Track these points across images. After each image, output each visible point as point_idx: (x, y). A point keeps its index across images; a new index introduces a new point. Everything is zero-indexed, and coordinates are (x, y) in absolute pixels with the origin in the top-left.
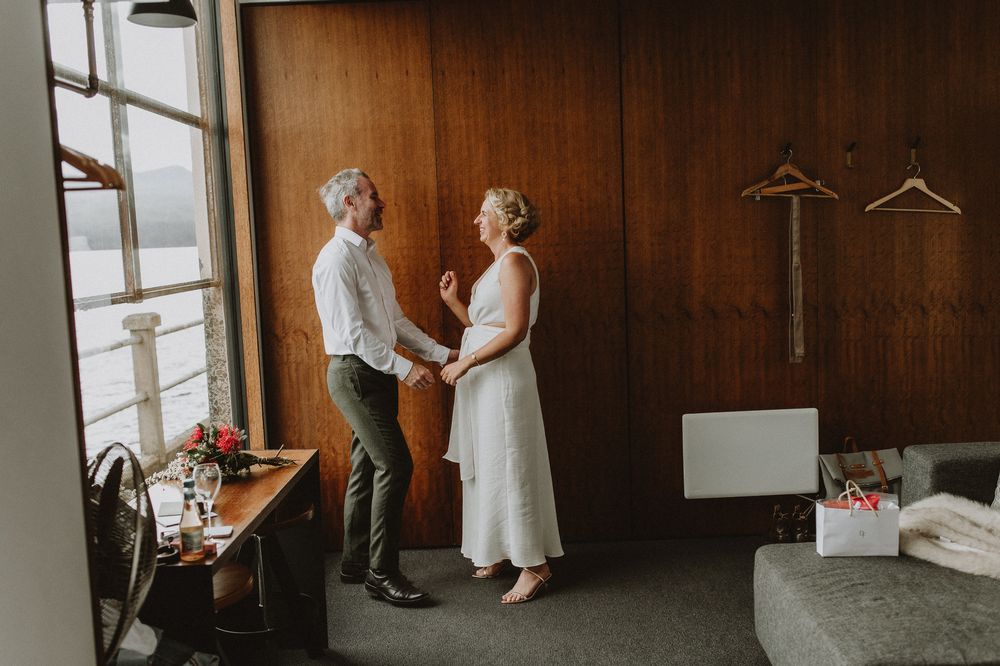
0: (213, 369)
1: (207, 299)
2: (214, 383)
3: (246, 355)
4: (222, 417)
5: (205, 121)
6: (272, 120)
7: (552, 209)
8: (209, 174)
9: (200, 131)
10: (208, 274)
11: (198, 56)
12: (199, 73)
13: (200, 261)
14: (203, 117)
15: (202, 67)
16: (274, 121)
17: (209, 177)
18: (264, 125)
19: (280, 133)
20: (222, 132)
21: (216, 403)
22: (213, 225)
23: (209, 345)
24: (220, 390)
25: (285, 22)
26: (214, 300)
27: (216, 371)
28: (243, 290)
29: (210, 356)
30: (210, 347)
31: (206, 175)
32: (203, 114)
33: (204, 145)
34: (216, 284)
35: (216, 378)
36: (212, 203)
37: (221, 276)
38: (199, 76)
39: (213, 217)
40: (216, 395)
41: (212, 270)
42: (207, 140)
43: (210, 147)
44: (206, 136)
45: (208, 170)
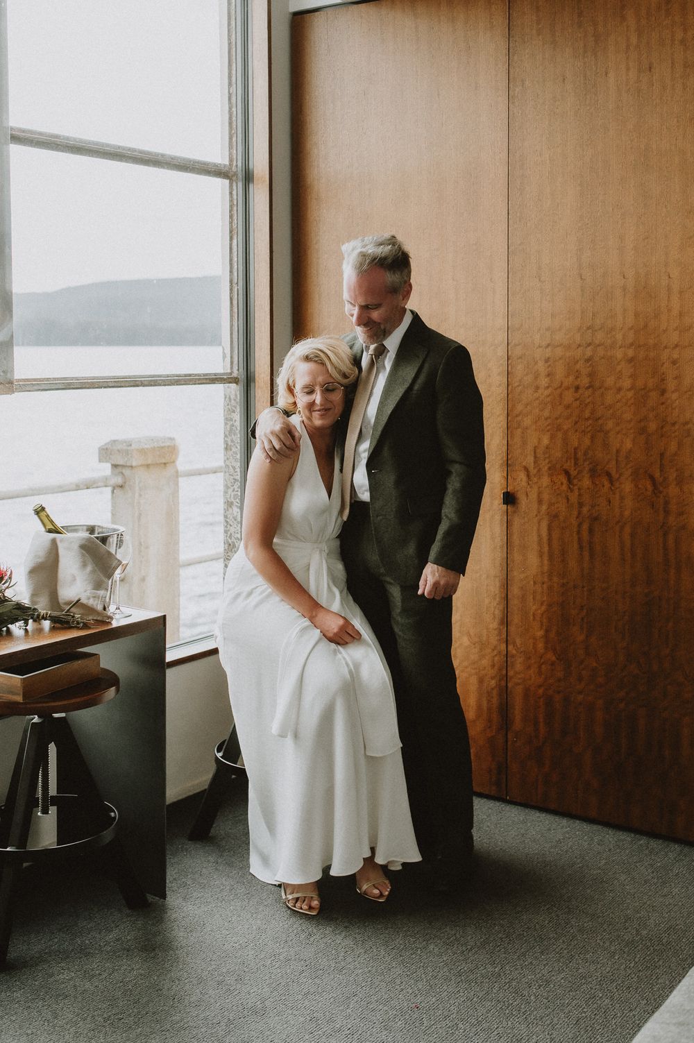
0: (230, 491)
1: (228, 398)
5: (233, 170)
7: (669, 289)
9: (227, 182)
10: (235, 374)
12: (230, 108)
14: (231, 165)
15: (234, 99)
20: (248, 178)
22: (235, 302)
23: (228, 459)
24: (235, 520)
25: (336, 30)
26: (235, 400)
27: (232, 494)
28: (260, 391)
29: (227, 474)
30: (228, 463)
31: (231, 239)
32: (231, 160)
33: (231, 201)
34: (236, 381)
35: (232, 503)
36: (235, 274)
37: (240, 370)
38: (229, 111)
39: (236, 293)
40: (231, 526)
41: (232, 362)
42: (235, 193)
43: (237, 201)
44: (234, 188)
45: (234, 232)
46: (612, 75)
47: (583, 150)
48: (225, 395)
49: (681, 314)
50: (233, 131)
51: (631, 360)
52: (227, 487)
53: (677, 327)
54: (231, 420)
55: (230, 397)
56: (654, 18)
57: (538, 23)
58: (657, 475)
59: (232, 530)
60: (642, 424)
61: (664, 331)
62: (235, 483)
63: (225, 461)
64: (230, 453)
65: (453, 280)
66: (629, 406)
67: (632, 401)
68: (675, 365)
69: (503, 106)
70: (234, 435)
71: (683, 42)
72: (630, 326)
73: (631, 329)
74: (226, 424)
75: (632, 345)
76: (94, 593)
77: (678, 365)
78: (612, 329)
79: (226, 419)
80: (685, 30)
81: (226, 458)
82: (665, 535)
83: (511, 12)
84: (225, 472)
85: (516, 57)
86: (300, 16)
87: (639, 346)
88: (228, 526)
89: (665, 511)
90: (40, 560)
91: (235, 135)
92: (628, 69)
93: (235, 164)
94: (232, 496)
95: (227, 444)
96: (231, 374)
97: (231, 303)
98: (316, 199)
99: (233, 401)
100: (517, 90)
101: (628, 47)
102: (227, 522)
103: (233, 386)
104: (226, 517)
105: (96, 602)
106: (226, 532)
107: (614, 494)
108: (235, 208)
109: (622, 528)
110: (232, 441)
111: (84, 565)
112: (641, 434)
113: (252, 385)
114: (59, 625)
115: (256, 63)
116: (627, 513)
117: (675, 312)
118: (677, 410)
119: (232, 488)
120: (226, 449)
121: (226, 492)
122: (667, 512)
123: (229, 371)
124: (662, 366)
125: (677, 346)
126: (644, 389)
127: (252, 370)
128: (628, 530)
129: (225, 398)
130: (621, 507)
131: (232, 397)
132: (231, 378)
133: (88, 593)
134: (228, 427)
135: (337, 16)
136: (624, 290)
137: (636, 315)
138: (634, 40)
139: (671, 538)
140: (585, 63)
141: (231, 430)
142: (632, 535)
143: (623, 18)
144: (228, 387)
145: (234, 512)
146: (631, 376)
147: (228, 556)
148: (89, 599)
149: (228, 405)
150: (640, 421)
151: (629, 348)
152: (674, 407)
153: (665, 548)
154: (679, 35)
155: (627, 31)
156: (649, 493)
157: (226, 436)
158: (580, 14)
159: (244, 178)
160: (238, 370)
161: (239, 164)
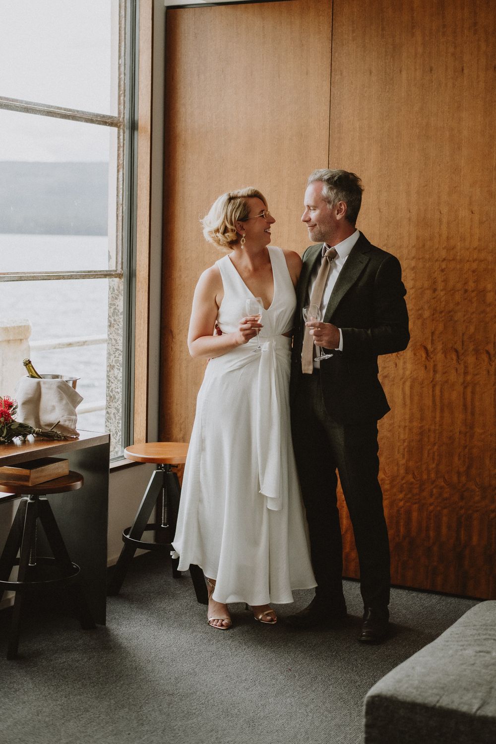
0: (112, 357)
1: (112, 290)
2: (112, 372)
3: (137, 346)
4: (116, 405)
5: (121, 120)
7: (440, 221)
9: (115, 129)
10: (119, 271)
11: (120, 57)
12: (120, 75)
13: (109, 252)
14: (119, 117)
15: (122, 68)
16: (185, 121)
17: (121, 173)
19: (190, 131)
20: (133, 126)
21: (112, 391)
22: (120, 218)
23: (111, 334)
24: (116, 379)
25: (202, 23)
26: (118, 290)
27: (114, 360)
28: (139, 284)
29: (110, 345)
30: (111, 336)
31: (118, 171)
32: (119, 113)
33: (119, 143)
34: (120, 276)
35: (114, 366)
36: (121, 197)
37: (124, 268)
38: (119, 77)
39: (121, 211)
40: (112, 383)
41: (117, 263)
42: (121, 137)
43: (124, 144)
44: (122, 134)
45: (121, 167)
46: (404, 73)
47: (383, 123)
48: (109, 286)
49: (448, 238)
50: (121, 92)
51: (413, 268)
52: (109, 354)
53: (445, 247)
54: (114, 305)
55: (113, 288)
56: (434, 37)
57: (353, 31)
58: (429, 347)
59: (113, 386)
60: (420, 312)
61: (437, 249)
62: (116, 351)
63: (108, 335)
64: (113, 329)
65: (287, 209)
66: (411, 300)
67: (413, 296)
68: (443, 272)
69: (326, 87)
70: (117, 316)
71: (453, 54)
72: (414, 245)
73: (414, 247)
74: (110, 308)
75: (414, 258)
76: (69, 418)
77: (445, 272)
78: (400, 247)
79: (111, 304)
80: (455, 47)
81: (109, 333)
82: (434, 386)
83: (334, 23)
84: (109, 343)
85: (337, 54)
86: (173, 10)
87: (419, 259)
88: (110, 383)
89: (434, 371)
90: (30, 396)
91: (123, 95)
92: (416, 70)
93: (122, 116)
94: (114, 361)
95: (111, 323)
96: (116, 271)
97: (117, 219)
98: (183, 145)
99: (116, 291)
100: (337, 78)
101: (416, 54)
102: (109, 380)
103: (117, 280)
104: (108, 376)
105: (70, 423)
106: (108, 387)
107: (399, 359)
108: (122, 149)
109: (404, 383)
110: (115, 320)
111: (61, 399)
112: (419, 319)
113: (134, 279)
114: (46, 438)
115: (141, 43)
116: (408, 373)
117: (444, 236)
118: (444, 303)
119: (114, 355)
120: (110, 326)
121: (109, 358)
122: (435, 372)
123: (114, 268)
124: (434, 273)
125: (444, 259)
126: (421, 288)
127: (134, 268)
128: (408, 384)
129: (110, 289)
130: (404, 369)
131: (115, 288)
132: (116, 274)
133: (65, 417)
134: (112, 310)
135: (203, 13)
136: (410, 220)
137: (418, 238)
138: (420, 50)
139: (438, 388)
140: (385, 63)
141: (114, 312)
142: (411, 387)
143: (413, 35)
144: (113, 281)
145: (115, 372)
146: (413, 279)
147: (110, 405)
148: (65, 421)
149: (112, 294)
150: (419, 310)
151: (412, 260)
152: (442, 301)
153: (434, 396)
154: (451, 50)
155: (416, 44)
156: (423, 359)
157: (109, 316)
158: (383, 29)
159: (130, 127)
160: (122, 268)
161: (127, 116)
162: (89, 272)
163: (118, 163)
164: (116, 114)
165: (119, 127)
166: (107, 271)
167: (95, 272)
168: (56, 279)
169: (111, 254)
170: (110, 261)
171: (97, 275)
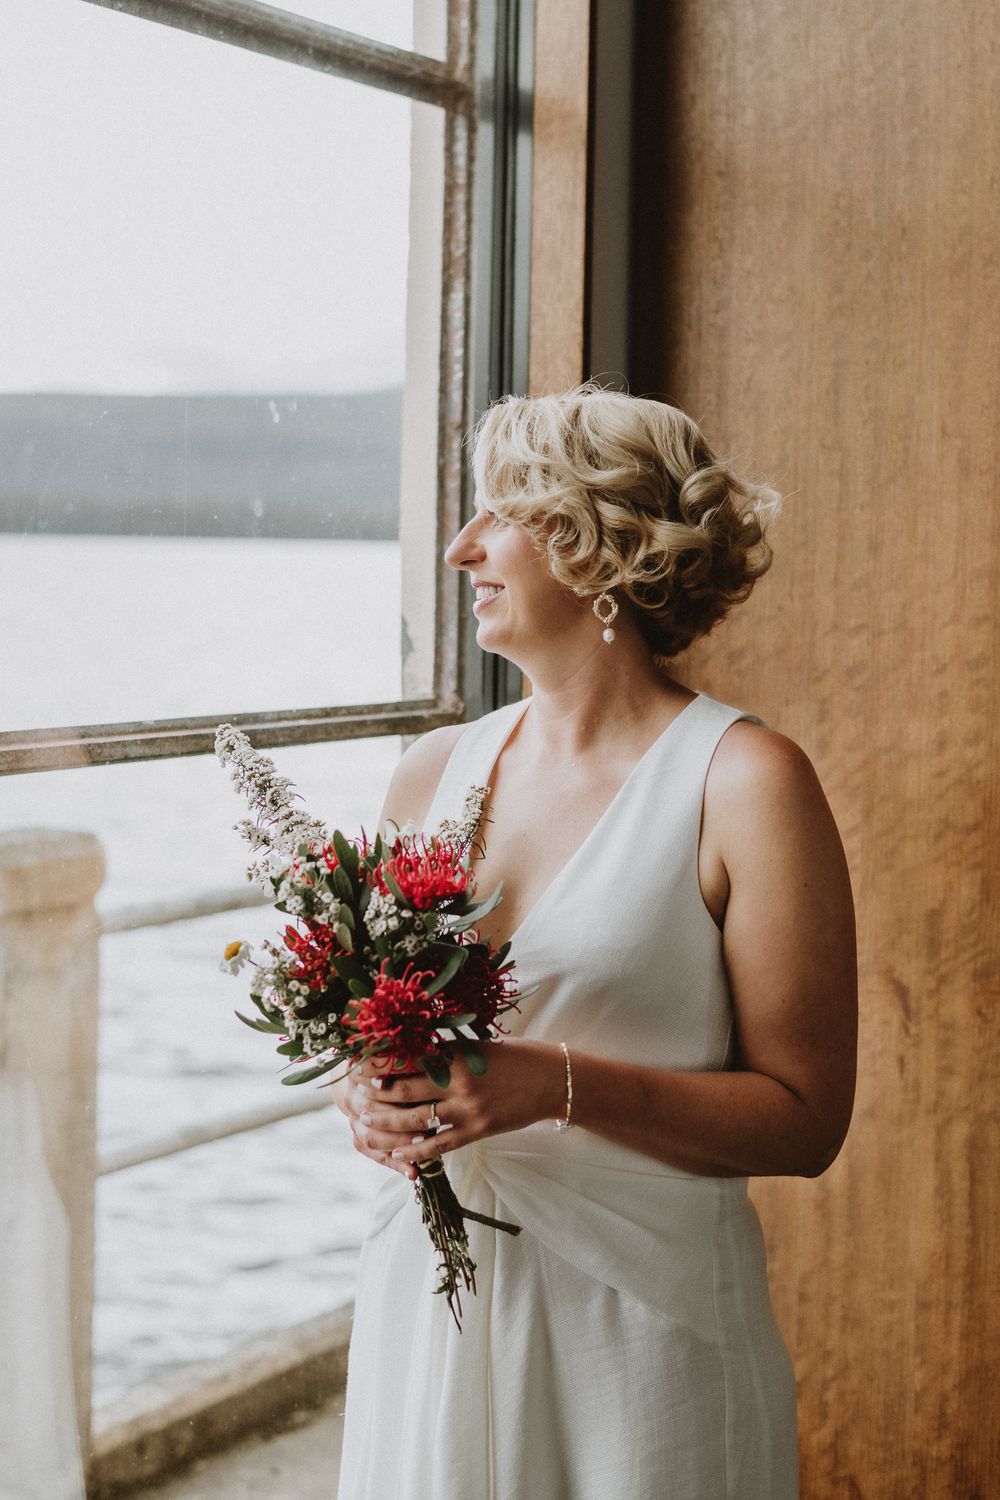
5: (459, 74)
6: (723, 66)
8: (458, 285)
9: (436, 115)
10: (448, 702)
13: (404, 623)
14: (452, 61)
16: (731, 71)
17: (457, 297)
18: (693, 88)
19: (749, 117)
20: (514, 113)
31: (446, 290)
32: (452, 46)
33: (450, 172)
36: (457, 397)
37: (468, 693)
41: (438, 668)
42: (461, 147)
43: (470, 175)
44: (461, 132)
45: (458, 270)
93: (465, 58)
96: (435, 703)
97: (441, 485)
98: (720, 174)
108: (460, 197)
123: (426, 691)
132: (437, 716)
159: (501, 107)
160: (460, 691)
161: (486, 66)
162: (327, 713)
163: (447, 255)
164: (438, 52)
165: (451, 107)
166: (397, 707)
167: (350, 710)
168: (183, 754)
169: (411, 632)
170: (409, 661)
171: (362, 724)
